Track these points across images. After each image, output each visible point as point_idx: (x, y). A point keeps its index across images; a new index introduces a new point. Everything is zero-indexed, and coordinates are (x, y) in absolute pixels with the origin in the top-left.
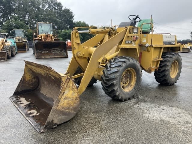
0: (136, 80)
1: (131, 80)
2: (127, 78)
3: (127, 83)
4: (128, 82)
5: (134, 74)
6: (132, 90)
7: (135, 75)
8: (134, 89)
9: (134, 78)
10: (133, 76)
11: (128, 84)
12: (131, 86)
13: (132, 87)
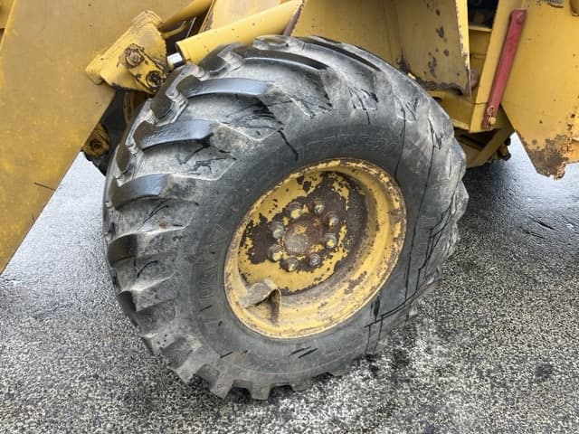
0: (399, 247)
1: (365, 241)
2: (326, 226)
3: (329, 264)
4: (338, 256)
5: (389, 201)
6: (357, 317)
7: (392, 213)
8: (368, 317)
9: (384, 229)
10: (382, 215)
11: (338, 266)
12: (353, 284)
13: (362, 296)
